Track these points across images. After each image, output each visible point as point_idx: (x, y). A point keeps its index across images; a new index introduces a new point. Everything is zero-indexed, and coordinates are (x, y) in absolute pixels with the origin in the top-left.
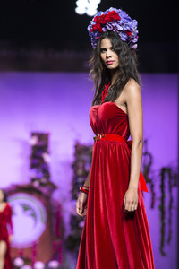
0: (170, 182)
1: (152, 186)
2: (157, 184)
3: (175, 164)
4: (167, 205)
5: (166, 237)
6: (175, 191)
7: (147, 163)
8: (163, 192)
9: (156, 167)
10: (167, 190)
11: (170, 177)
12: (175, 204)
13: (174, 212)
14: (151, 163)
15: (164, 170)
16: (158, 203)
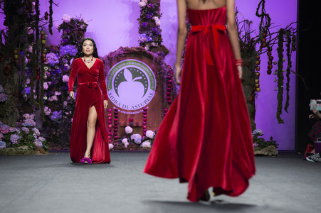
0: (288, 46)
1: (270, 50)
2: (275, 47)
5: (284, 103)
7: (263, 25)
8: (281, 56)
11: (289, 42)
14: (269, 25)
15: (282, 32)
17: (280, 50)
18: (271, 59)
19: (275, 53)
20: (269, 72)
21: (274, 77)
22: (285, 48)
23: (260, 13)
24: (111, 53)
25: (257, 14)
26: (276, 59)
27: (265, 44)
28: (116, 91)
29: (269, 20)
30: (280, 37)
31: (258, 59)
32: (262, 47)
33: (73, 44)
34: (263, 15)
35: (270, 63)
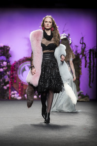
0: (93, 56)
1: (86, 58)
2: (88, 57)
3: (96, 48)
4: (92, 65)
5: (92, 80)
6: (95, 59)
7: (83, 47)
8: (90, 60)
9: (87, 49)
10: (92, 59)
11: (93, 54)
12: (95, 65)
13: (95, 68)
14: (85, 48)
15: (90, 50)
16: (88, 65)
17: (90, 58)
18: (86, 61)
19: (88, 59)
20: (86, 67)
21: (87, 69)
22: (92, 57)
23: (82, 42)
24: (20, 60)
25: (80, 43)
26: (88, 61)
27: (84, 55)
28: (22, 75)
29: (85, 45)
30: (90, 52)
31: (81, 61)
32: (82, 56)
33: (4, 56)
34: (83, 43)
35: (86, 63)
